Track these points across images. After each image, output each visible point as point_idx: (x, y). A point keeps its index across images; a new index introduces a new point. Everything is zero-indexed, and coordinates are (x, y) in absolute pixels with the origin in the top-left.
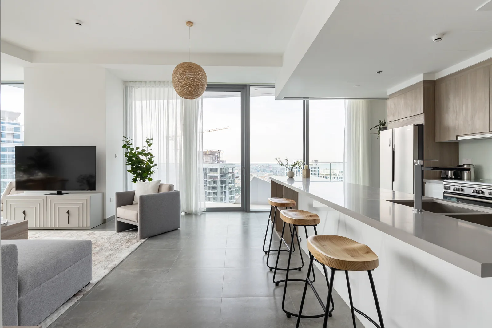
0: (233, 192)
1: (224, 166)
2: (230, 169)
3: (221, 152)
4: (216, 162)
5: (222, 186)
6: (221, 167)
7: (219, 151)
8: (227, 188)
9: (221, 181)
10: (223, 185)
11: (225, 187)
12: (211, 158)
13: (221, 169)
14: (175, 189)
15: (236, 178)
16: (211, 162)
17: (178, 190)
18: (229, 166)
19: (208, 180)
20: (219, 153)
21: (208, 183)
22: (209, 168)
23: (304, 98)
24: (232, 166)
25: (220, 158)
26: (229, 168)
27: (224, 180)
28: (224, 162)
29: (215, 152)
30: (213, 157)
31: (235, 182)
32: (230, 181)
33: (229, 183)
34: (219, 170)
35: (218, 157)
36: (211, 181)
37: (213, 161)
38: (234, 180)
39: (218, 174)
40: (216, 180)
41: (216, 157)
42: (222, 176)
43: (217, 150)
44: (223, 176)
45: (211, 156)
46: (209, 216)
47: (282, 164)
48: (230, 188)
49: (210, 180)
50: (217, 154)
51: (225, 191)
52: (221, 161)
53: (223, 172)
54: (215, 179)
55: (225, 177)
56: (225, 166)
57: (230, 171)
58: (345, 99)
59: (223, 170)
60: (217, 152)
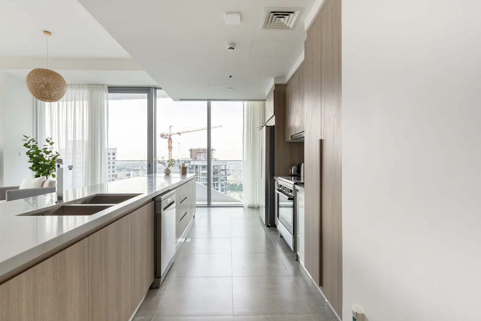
0: (225, 190)
3: (214, 150)
5: (215, 183)
6: (214, 164)
8: (219, 185)
9: (213, 178)
11: (217, 184)
15: (229, 175)
16: (204, 160)
18: (221, 164)
19: (201, 177)
21: (201, 180)
22: (201, 165)
23: (207, 100)
24: (225, 164)
25: (213, 156)
26: (221, 166)
27: (217, 177)
28: (217, 160)
30: (205, 155)
31: (227, 180)
32: (222, 178)
33: (222, 180)
34: (212, 168)
36: (204, 179)
38: (226, 177)
42: (214, 173)
44: (216, 173)
45: (204, 154)
48: (222, 185)
49: (202, 177)
51: (217, 188)
52: (214, 159)
53: (216, 169)
55: (217, 175)
56: (218, 164)
57: (222, 168)
58: (244, 100)
59: (216, 167)
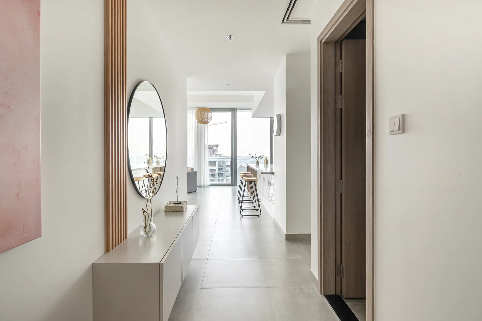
1: (221, 160)
2: (228, 163)
3: (219, 146)
4: (214, 156)
6: (219, 160)
7: (217, 145)
9: (219, 174)
10: (221, 178)
12: (209, 152)
13: (219, 162)
14: (194, 170)
17: (196, 171)
20: (217, 146)
23: (270, 117)
25: (218, 152)
26: (226, 161)
27: (222, 173)
28: (222, 156)
29: (213, 146)
30: (211, 151)
34: (217, 163)
35: (216, 150)
37: (211, 155)
39: (216, 168)
40: (214, 173)
41: (214, 151)
42: (219, 169)
43: (215, 144)
44: (221, 169)
45: (209, 150)
46: (212, 188)
47: (253, 157)
50: (215, 148)
52: (219, 155)
54: (212, 172)
55: (223, 171)
56: (223, 160)
57: (227, 164)
59: (221, 164)
60: (215, 146)
